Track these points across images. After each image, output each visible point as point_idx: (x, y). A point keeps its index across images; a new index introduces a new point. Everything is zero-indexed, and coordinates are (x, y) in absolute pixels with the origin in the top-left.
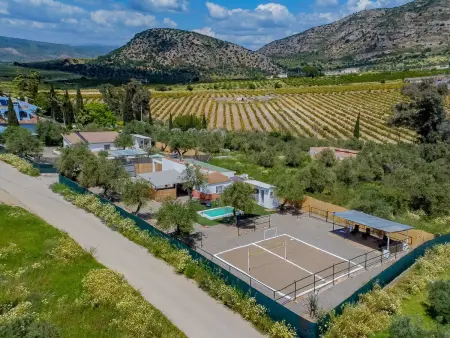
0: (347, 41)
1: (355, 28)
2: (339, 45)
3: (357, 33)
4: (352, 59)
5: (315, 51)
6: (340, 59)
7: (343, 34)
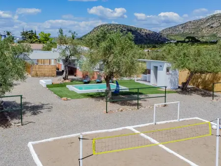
0: (212, 27)
1: (215, 21)
2: (207, 29)
3: (217, 23)
4: (216, 36)
5: (193, 32)
6: (208, 36)
7: (208, 24)
